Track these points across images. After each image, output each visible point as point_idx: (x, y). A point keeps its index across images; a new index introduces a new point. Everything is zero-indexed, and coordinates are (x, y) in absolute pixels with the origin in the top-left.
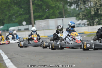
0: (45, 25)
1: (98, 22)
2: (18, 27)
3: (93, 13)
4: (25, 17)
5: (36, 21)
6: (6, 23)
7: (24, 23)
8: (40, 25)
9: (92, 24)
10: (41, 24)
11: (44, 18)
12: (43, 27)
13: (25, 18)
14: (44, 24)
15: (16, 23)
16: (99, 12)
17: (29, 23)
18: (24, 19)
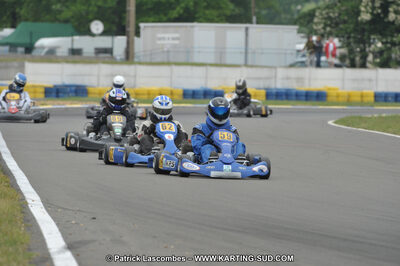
0: (177, 42)
1: (381, 52)
2: (73, 41)
3: (365, 17)
4: (100, 3)
5: (142, 25)
6: (26, 20)
7: (97, 27)
8: (159, 42)
9: (358, 59)
10: (160, 39)
11: (174, 14)
12: (168, 52)
13: (99, 7)
14: (174, 39)
15: (66, 21)
16: (392, 17)
17: (114, 28)
18: (96, 9)
